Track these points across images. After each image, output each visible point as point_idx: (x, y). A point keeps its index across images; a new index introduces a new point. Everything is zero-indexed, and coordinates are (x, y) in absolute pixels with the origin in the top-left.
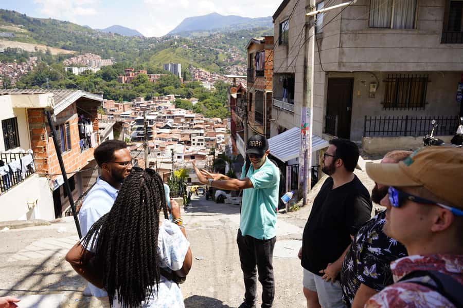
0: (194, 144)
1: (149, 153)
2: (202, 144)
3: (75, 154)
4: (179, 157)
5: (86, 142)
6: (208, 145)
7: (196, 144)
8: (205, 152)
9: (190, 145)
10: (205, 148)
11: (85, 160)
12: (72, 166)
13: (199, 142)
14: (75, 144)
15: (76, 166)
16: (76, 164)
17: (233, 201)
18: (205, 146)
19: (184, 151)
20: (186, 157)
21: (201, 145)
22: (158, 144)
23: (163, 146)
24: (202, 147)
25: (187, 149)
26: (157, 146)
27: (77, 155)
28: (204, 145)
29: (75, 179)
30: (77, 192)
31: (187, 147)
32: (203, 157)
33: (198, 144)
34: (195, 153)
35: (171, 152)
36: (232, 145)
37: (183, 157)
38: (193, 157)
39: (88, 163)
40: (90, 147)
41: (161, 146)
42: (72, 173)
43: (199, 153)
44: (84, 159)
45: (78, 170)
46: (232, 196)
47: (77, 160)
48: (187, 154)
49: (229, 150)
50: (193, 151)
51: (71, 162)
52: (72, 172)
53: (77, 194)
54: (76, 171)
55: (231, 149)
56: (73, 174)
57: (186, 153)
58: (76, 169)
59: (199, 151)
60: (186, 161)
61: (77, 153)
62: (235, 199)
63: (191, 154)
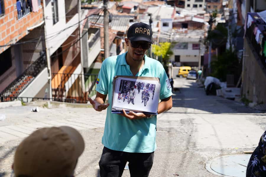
0: (189, 6)
1: (110, 21)
2: (201, 6)
3: (9, 20)
4: (165, 25)
5: (25, 4)
6: (209, 7)
7: (191, 6)
8: (203, 18)
9: (183, 7)
10: (204, 12)
11: (24, 28)
12: (6, 36)
13: (196, 3)
14: (10, 6)
15: (11, 37)
16: (11, 33)
17: (226, 93)
18: (205, 10)
19: (173, 15)
20: (175, 25)
21: (198, 7)
22: (136, 5)
23: (144, 8)
24: (201, 11)
25: (178, 12)
26: (135, 8)
27: (13, 22)
28: (204, 7)
29: (13, 53)
30: (14, 70)
31: (177, 9)
32: (200, 26)
33: (195, 6)
34: (188, 19)
35: (149, 17)
36: (237, 11)
37: (171, 25)
38: (185, 25)
39: (27, 33)
40: (31, 11)
41: (141, 7)
42: (5, 46)
43: (195, 19)
44: (22, 26)
45: (14, 42)
46: (228, 86)
47: (13, 29)
48: (176, 21)
49: (233, 18)
50: (185, 17)
51: (5, 31)
52: (5, 44)
53: (15, 73)
54: (11, 43)
55: (236, 16)
56: (7, 48)
57: (175, 19)
58: (12, 41)
59: (195, 16)
60: (173, 30)
61: (12, 19)
62: (230, 91)
63: (183, 20)
